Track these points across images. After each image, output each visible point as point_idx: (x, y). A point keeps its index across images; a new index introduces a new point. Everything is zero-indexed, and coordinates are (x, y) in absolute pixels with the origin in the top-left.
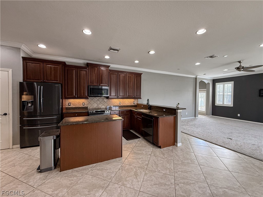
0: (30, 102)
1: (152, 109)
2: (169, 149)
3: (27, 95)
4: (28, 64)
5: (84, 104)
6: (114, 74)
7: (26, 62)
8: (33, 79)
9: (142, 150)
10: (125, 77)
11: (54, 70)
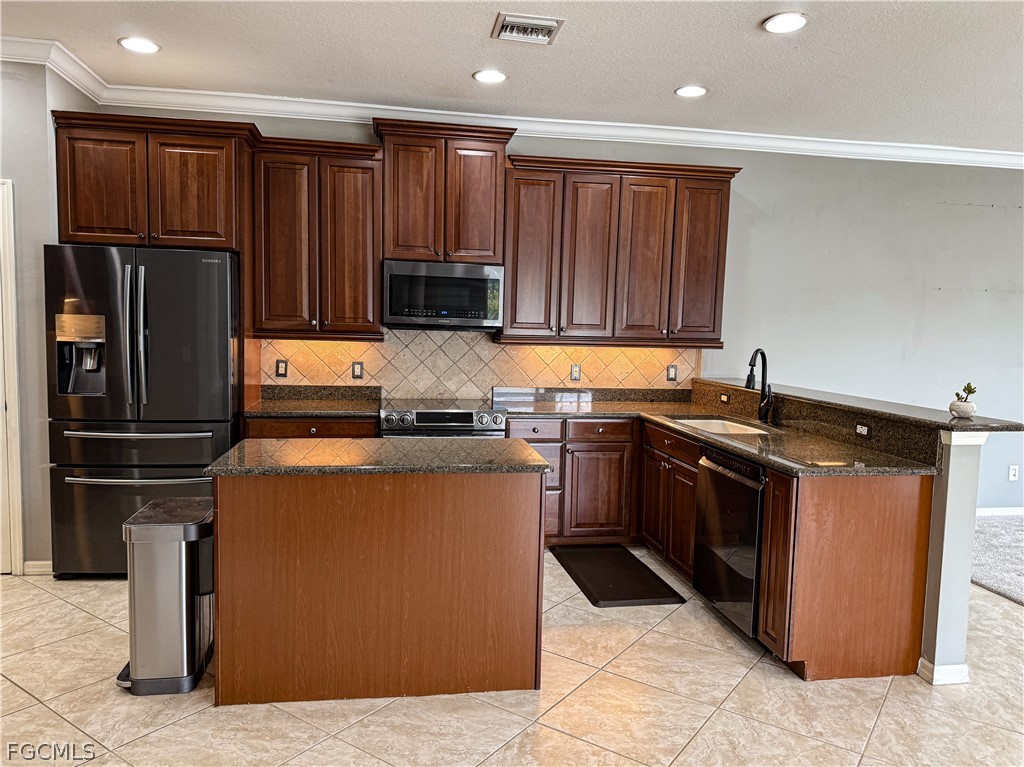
0: (89, 350)
1: (784, 422)
2: (858, 691)
3: (78, 310)
4: (79, 145)
5: (362, 368)
6: (538, 183)
7: (70, 139)
8: (103, 230)
9: (671, 671)
10: (609, 201)
11: (200, 172)
